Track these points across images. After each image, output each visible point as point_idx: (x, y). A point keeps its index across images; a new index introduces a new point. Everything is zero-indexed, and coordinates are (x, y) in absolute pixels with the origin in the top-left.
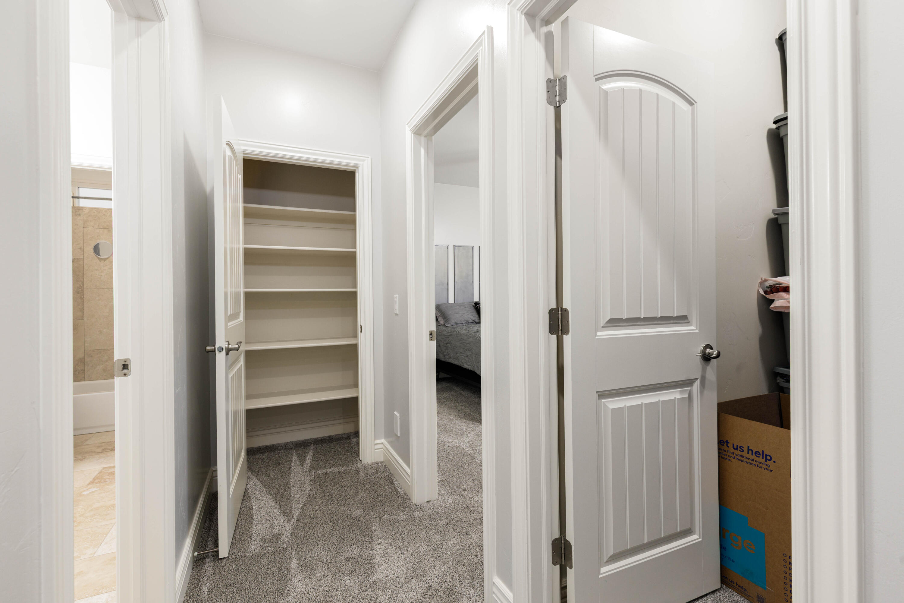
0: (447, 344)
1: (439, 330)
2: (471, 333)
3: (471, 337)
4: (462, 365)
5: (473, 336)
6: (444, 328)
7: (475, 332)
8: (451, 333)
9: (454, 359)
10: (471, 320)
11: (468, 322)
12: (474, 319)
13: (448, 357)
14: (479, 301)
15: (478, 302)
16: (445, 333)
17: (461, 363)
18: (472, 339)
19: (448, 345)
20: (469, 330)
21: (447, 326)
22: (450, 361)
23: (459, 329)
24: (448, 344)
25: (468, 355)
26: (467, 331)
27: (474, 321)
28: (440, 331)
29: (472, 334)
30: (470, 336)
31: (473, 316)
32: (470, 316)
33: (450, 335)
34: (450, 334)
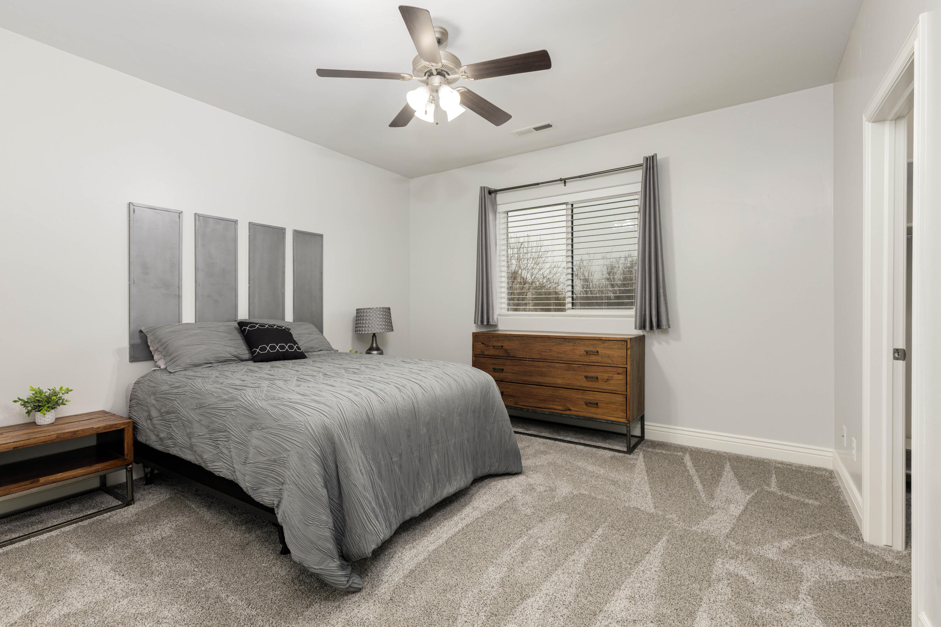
0: (168, 413)
1: (151, 381)
2: (227, 389)
3: (226, 400)
4: (203, 465)
5: (233, 399)
6: (165, 377)
7: (237, 387)
8: (180, 390)
9: (184, 448)
10: (230, 356)
11: (223, 359)
12: (235, 353)
13: (169, 442)
14: (248, 318)
15: (245, 320)
16: (165, 388)
17: (199, 458)
18: (228, 404)
19: (169, 416)
20: (222, 384)
21: (170, 372)
22: (175, 451)
23: (200, 380)
24: (170, 413)
25: (220, 442)
26: (219, 386)
27: (236, 357)
28: (153, 384)
29: (229, 392)
30: (225, 397)
31: (236, 348)
32: (229, 349)
33: (176, 394)
34: (176, 391)
